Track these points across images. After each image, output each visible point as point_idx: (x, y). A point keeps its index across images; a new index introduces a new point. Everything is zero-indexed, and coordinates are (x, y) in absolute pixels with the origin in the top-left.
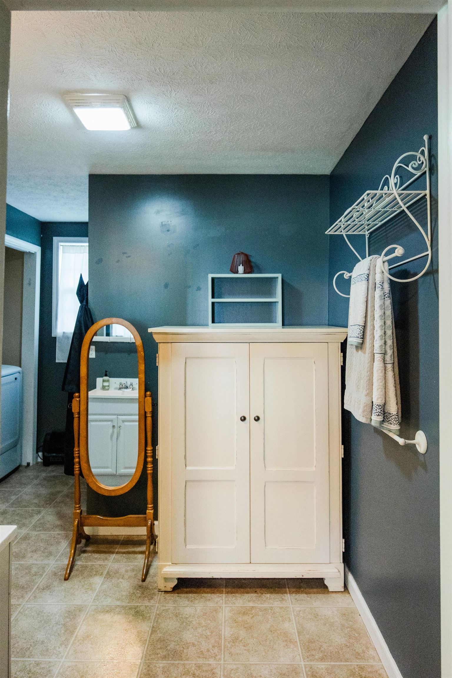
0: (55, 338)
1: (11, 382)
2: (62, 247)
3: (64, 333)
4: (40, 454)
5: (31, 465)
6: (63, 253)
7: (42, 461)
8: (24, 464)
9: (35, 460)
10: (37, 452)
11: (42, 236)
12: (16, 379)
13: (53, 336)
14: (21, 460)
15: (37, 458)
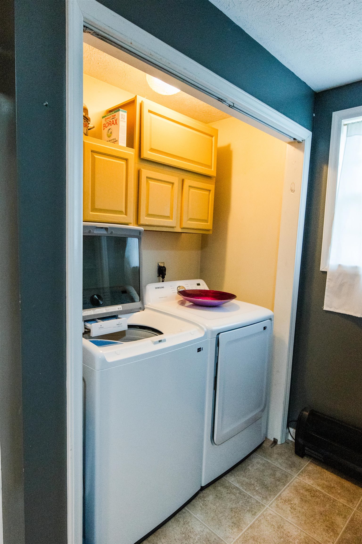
0: (325, 273)
1: (258, 333)
2: (346, 127)
3: (340, 266)
4: (292, 430)
5: (279, 443)
6: (347, 137)
7: (294, 441)
8: (271, 438)
9: (284, 437)
10: (288, 426)
11: (314, 115)
12: (265, 328)
13: (322, 269)
14: (267, 432)
15: (287, 435)
